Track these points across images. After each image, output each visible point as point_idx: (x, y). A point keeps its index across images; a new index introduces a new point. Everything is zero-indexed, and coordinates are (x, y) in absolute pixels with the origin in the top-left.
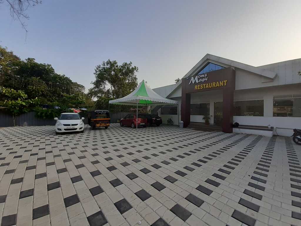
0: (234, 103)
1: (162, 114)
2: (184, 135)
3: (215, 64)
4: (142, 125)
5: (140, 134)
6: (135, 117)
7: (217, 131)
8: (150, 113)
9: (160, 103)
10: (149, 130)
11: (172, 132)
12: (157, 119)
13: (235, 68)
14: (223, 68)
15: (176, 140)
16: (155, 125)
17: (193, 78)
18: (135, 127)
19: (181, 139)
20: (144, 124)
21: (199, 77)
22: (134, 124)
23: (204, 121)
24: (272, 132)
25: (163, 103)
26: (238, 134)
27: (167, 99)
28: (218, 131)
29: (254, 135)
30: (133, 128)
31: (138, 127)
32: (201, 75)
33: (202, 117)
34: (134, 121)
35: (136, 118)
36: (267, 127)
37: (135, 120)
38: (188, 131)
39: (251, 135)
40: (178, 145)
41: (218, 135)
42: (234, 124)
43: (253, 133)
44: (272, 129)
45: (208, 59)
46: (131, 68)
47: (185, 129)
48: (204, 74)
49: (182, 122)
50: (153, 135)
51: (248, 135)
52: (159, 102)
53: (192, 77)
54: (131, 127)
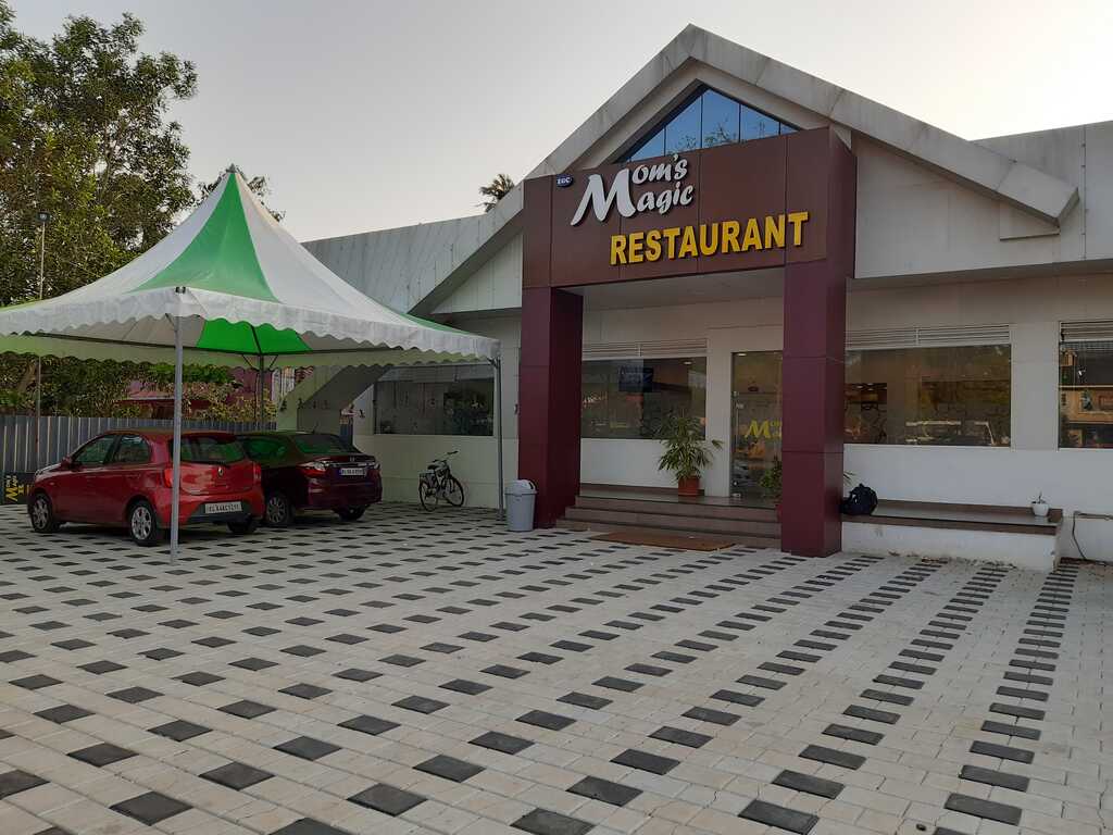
0: (849, 363)
1: (384, 427)
2: (535, 578)
3: (741, 103)
4: (218, 519)
5: (200, 592)
6: (159, 451)
7: (752, 547)
8: (286, 424)
9: (367, 349)
10: (276, 553)
11: (454, 560)
12: (345, 471)
13: (857, 136)
14: (786, 130)
15: (481, 620)
16: (329, 513)
17: (595, 182)
18: (158, 537)
19: (510, 611)
20: (236, 507)
21: (636, 180)
22: (151, 506)
23: (668, 479)
24: (1052, 538)
25: (383, 348)
26: (869, 559)
27: (414, 325)
28: (756, 542)
29: (960, 561)
30: (141, 544)
31: (185, 536)
32: (649, 163)
33: (657, 449)
34: (149, 484)
35: (169, 465)
36: (1030, 512)
37: (161, 479)
38: (563, 552)
39: (943, 561)
40: (489, 654)
41: (755, 575)
42: (846, 495)
43: (954, 554)
44: (1052, 522)
45: (692, 63)
46: (131, 62)
47: (545, 538)
48: (666, 159)
49: (525, 484)
50: (302, 590)
51: (926, 566)
52: (358, 339)
53: (593, 172)
54: (123, 533)
